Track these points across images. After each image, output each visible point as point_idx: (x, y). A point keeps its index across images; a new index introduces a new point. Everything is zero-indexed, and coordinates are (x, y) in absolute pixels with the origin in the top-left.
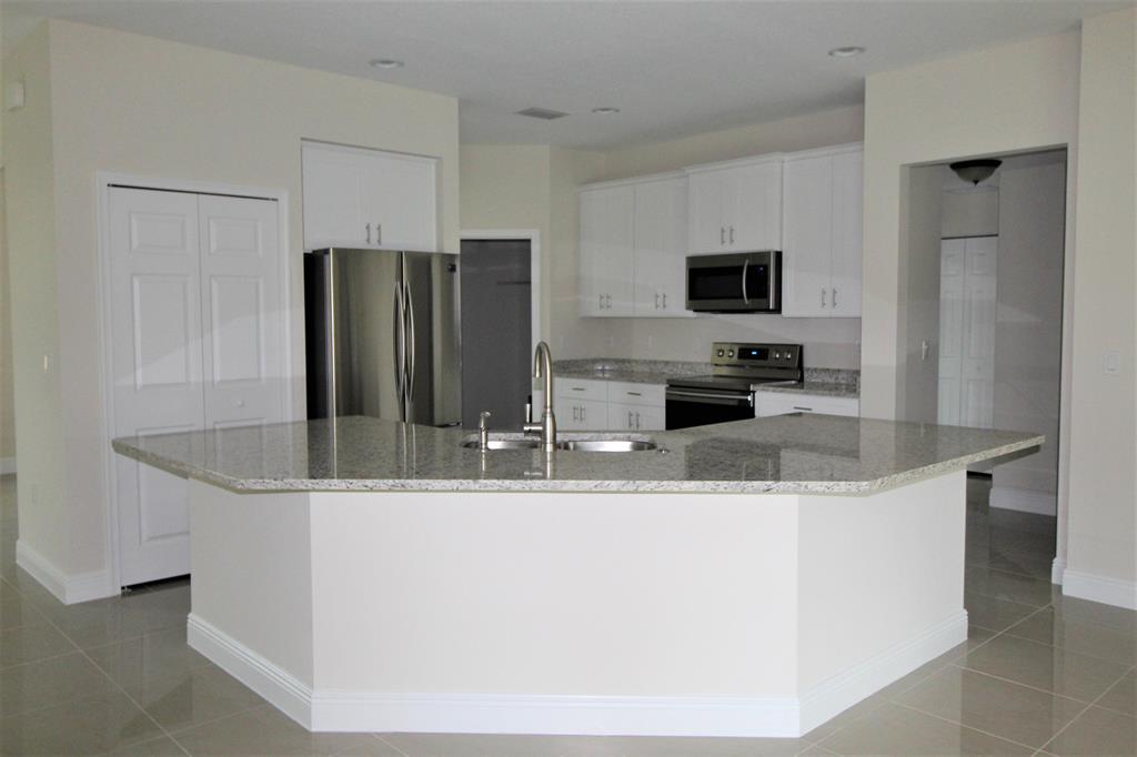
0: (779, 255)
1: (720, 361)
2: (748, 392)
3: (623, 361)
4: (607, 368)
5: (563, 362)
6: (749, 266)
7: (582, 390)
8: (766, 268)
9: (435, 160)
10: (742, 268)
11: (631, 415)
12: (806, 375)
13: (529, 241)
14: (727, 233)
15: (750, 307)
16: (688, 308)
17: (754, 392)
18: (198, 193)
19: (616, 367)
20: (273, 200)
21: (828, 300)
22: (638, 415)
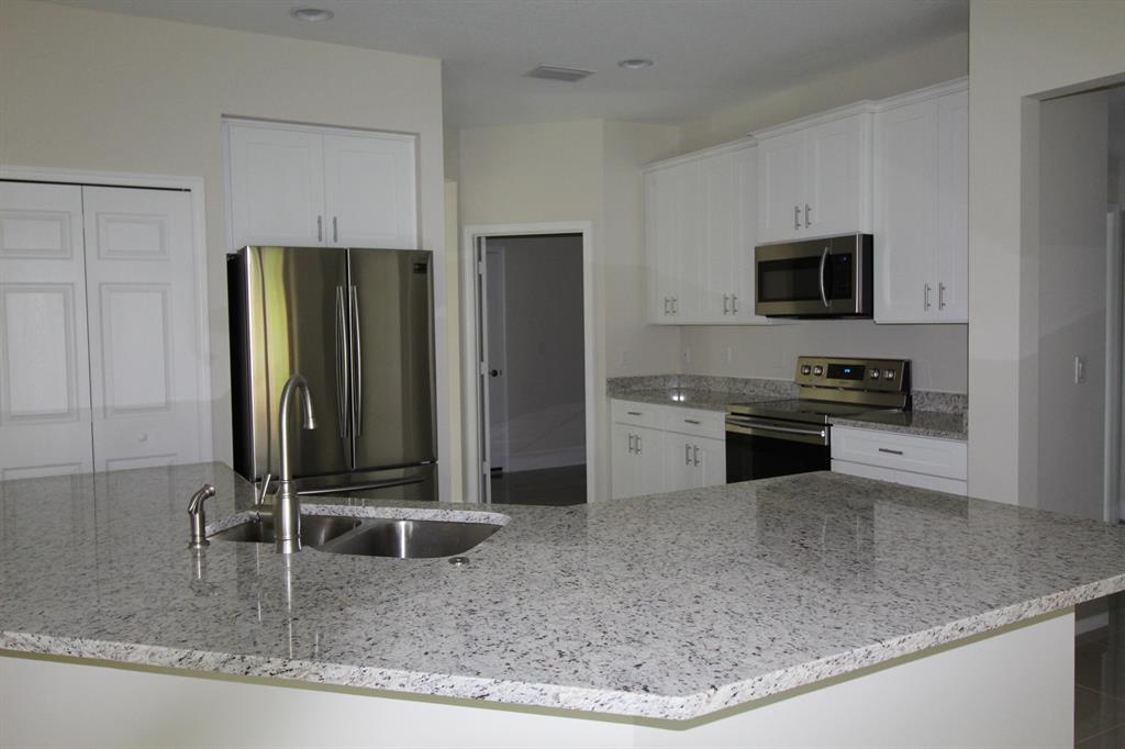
0: (868, 240)
1: (806, 380)
2: (823, 425)
3: (700, 378)
4: (682, 386)
5: (623, 379)
6: (828, 256)
7: (638, 414)
8: (851, 257)
9: (414, 137)
10: (820, 258)
11: (688, 448)
12: (915, 402)
13: (581, 235)
14: (802, 214)
15: (831, 311)
16: (757, 312)
17: (829, 425)
18: (82, 185)
19: (693, 385)
20: (186, 190)
21: (934, 298)
22: (696, 449)
